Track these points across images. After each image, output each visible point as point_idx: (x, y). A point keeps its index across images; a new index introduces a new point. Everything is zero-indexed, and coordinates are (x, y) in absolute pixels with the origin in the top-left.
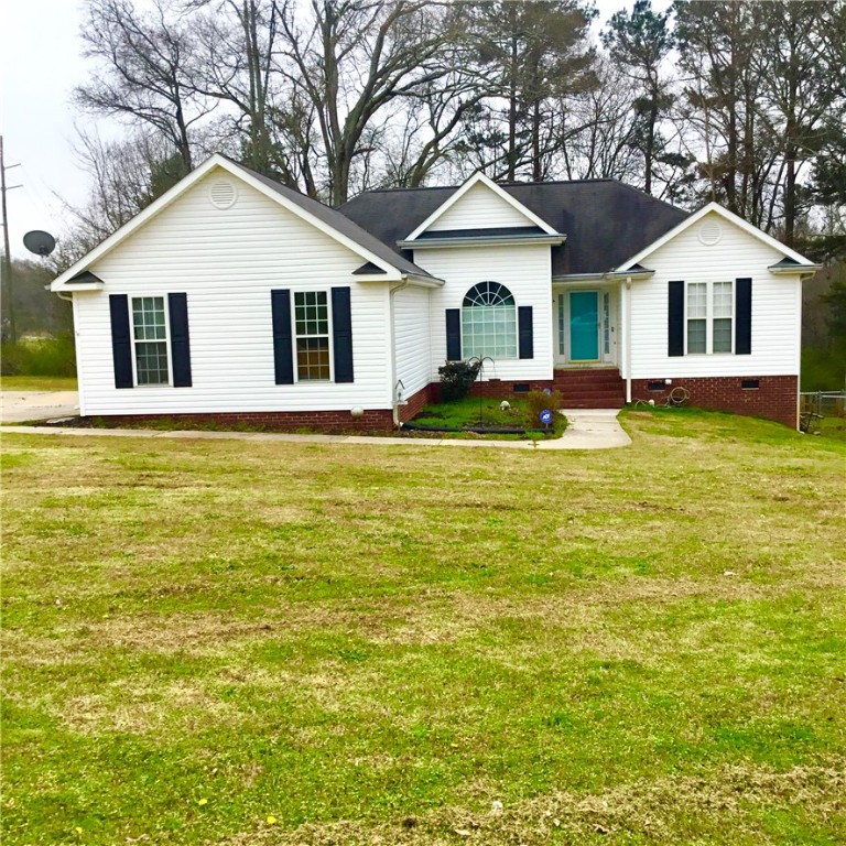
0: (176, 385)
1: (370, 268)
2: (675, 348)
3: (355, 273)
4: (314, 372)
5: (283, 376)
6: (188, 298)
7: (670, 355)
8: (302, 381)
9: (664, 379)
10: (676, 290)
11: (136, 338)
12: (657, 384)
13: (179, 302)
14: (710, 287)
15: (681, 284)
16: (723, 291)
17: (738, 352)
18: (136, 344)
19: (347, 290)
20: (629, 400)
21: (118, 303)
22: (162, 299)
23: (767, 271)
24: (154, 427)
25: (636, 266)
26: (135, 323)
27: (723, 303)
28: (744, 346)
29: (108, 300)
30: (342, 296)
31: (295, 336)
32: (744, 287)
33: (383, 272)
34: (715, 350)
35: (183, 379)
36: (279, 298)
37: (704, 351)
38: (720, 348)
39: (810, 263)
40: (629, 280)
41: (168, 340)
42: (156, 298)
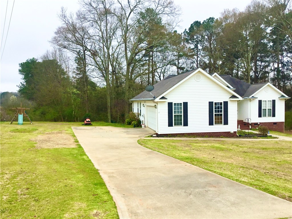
0: (184, 126)
1: (234, 97)
2: (260, 116)
3: (230, 98)
4: (219, 122)
5: (211, 123)
6: (188, 103)
7: (259, 117)
8: (216, 125)
9: (258, 123)
10: (260, 102)
11: (174, 113)
12: (256, 124)
13: (186, 104)
14: (267, 101)
15: (261, 101)
16: (270, 102)
17: (273, 117)
18: (174, 115)
19: (227, 102)
20: (250, 128)
21: (170, 105)
22: (181, 103)
23: (278, 98)
24: (179, 137)
25: (253, 97)
26: (174, 110)
27: (270, 105)
28: (274, 115)
29: (167, 104)
30: (226, 103)
31: (214, 113)
32: (274, 101)
33: (238, 98)
34: (268, 116)
35: (186, 124)
36: (211, 104)
37: (266, 116)
38: (269, 115)
39: (288, 97)
40: (252, 99)
41: (182, 114)
42: (180, 103)
